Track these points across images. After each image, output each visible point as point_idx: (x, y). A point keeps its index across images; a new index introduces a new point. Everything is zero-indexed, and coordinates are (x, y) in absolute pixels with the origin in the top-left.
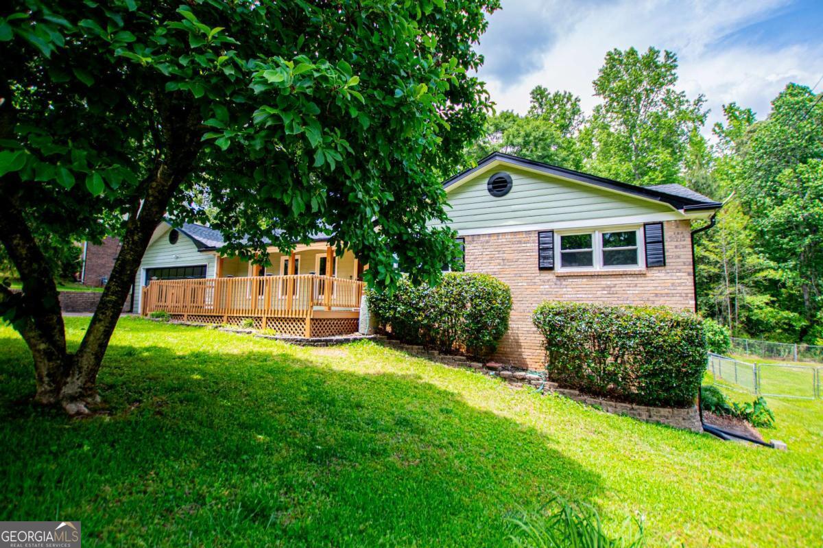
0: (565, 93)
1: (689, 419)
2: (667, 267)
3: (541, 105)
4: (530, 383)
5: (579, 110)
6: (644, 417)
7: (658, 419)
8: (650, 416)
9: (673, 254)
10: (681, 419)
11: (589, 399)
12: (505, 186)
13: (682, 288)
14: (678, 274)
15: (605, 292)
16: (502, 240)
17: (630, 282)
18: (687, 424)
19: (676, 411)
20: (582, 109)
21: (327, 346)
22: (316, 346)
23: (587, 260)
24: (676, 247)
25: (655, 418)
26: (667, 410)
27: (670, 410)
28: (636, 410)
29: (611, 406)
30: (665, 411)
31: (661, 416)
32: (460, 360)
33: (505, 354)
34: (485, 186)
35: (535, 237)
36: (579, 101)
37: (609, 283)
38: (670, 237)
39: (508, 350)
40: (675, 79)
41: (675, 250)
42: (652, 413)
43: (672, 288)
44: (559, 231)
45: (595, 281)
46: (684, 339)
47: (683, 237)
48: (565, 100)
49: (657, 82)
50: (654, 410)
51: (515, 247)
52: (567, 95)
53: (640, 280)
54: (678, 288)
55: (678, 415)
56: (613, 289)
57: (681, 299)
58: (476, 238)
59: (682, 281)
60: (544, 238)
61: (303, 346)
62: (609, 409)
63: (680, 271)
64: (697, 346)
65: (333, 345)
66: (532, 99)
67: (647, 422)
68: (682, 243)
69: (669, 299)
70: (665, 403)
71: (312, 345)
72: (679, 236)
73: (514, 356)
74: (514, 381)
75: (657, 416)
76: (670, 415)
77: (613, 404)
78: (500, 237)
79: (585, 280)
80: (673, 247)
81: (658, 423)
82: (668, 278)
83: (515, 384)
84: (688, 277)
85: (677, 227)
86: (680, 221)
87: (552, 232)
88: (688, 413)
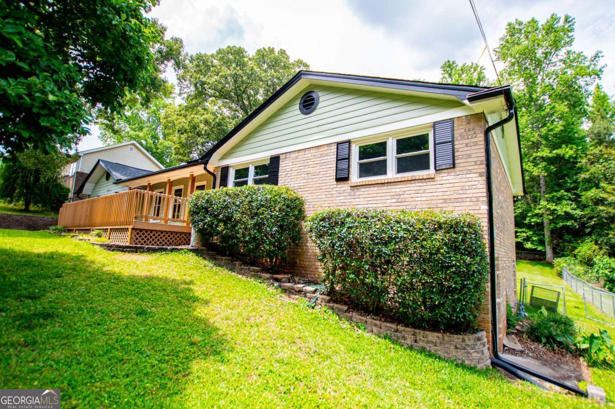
0: (473, 64)
1: (465, 349)
2: (457, 169)
3: (450, 75)
4: (305, 297)
5: (484, 77)
6: (409, 342)
7: (424, 345)
8: (416, 341)
9: (463, 153)
10: (452, 347)
11: (356, 316)
12: (313, 104)
13: (473, 191)
14: (468, 176)
15: (394, 201)
16: (308, 154)
17: (419, 188)
18: (460, 355)
19: (447, 337)
20: (487, 77)
21: (137, 252)
22: (125, 252)
23: (381, 168)
24: (467, 145)
25: (421, 344)
26: (436, 334)
27: (440, 335)
28: (401, 332)
29: (376, 325)
30: (432, 336)
31: (428, 342)
32: (254, 271)
33: (304, 267)
34: (297, 107)
35: (334, 149)
36: (484, 69)
37: (398, 190)
38: (461, 135)
39: (307, 263)
40: (572, 41)
41: (466, 149)
42: (418, 338)
43: (462, 192)
44: (357, 140)
45: (385, 189)
46: (446, 244)
47: (475, 133)
48: (473, 69)
49: (556, 45)
50: (420, 334)
51: (318, 161)
52: (474, 65)
53: (428, 186)
54: (468, 191)
55: (449, 342)
56: (402, 196)
57: (472, 204)
58: (288, 155)
59: (473, 183)
60: (342, 149)
61: (113, 251)
62: (374, 329)
63: (470, 172)
64: (464, 254)
65: (143, 252)
66: (443, 72)
67: (411, 348)
68: (475, 140)
69: (458, 204)
70: (433, 326)
71: (120, 251)
72: (470, 133)
73: (312, 269)
74: (293, 294)
75: (423, 341)
76: (438, 341)
77: (378, 322)
78: (307, 152)
79: (376, 189)
80: (464, 145)
81: (422, 350)
82: (458, 181)
83: (293, 296)
84: (479, 179)
85: (469, 123)
86: (471, 115)
87: (349, 142)
88: (463, 340)
